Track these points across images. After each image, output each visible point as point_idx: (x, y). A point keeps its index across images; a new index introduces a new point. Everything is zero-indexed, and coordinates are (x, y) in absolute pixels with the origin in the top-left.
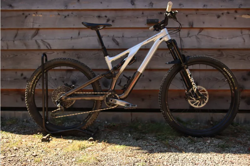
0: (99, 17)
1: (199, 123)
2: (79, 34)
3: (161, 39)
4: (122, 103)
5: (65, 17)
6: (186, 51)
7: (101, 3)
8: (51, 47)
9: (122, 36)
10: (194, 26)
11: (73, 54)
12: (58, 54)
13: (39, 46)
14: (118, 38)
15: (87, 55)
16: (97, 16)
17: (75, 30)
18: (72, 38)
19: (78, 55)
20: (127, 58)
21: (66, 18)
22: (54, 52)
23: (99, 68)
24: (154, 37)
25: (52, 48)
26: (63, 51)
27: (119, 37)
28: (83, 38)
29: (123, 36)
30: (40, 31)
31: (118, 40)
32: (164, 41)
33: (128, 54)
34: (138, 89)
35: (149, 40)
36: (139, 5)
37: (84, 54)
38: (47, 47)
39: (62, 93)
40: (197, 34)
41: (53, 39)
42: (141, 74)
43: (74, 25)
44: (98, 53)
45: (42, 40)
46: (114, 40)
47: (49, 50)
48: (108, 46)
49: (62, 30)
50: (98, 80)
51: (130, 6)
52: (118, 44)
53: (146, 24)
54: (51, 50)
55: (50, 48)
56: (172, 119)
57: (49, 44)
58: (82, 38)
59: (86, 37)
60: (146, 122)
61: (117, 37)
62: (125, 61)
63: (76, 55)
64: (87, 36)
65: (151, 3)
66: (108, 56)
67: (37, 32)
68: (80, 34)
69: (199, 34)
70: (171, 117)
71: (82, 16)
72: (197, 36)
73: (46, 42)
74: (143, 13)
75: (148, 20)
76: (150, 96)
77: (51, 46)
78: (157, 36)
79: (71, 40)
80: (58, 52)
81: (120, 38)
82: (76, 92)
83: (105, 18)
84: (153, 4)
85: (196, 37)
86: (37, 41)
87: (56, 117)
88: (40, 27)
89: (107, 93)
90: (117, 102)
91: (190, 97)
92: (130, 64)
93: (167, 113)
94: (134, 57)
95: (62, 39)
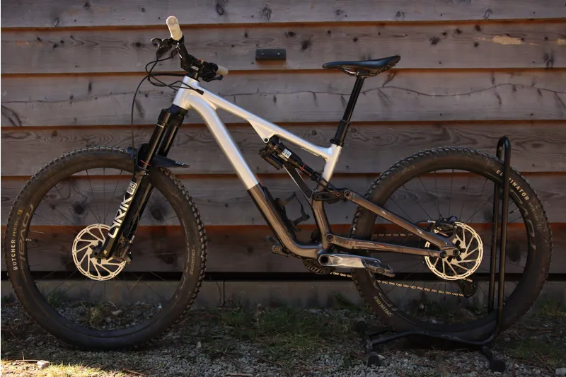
0: (138, 45)
2: (90, 88)
5: (55, 46)
6: (356, 127)
7: (143, 10)
8: (20, 122)
11: (75, 138)
12: (39, 137)
16: (133, 44)
17: (81, 79)
18: (72, 97)
19: (87, 140)
21: (56, 49)
22: (29, 134)
25: (23, 125)
26: (51, 131)
28: (100, 100)
34: (238, 224)
36: (237, 15)
37: (103, 139)
38: (12, 121)
40: (381, 86)
41: (26, 102)
43: (76, 66)
47: (15, 128)
49: (49, 80)
51: (212, 18)
53: (255, 61)
54: (21, 128)
55: (18, 125)
57: (16, 115)
58: (96, 98)
59: (107, 95)
60: (259, 304)
63: (84, 139)
64: (109, 93)
65: (265, 9)
68: (94, 86)
69: (387, 85)
71: (97, 44)
72: (382, 90)
73: (10, 110)
74: (246, 35)
75: (258, 52)
77: (21, 119)
79: (71, 103)
80: (40, 133)
83: (154, 47)
84: (270, 11)
85: (380, 92)
95: (47, 102)
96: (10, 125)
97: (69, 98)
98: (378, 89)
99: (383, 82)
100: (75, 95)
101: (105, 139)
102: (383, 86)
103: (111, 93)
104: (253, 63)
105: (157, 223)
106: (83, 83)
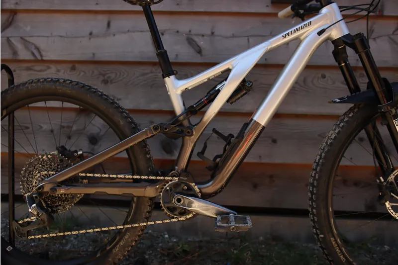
1: (387, 248)
2: (109, 25)
3: (320, 33)
4: (207, 210)
8: (41, 56)
9: (209, 33)
10: (386, 13)
11: (93, 72)
12: (58, 71)
13: (15, 53)
14: (200, 37)
15: (125, 76)
17: (100, 17)
18: (91, 34)
19: (104, 75)
20: (225, 82)
22: (49, 68)
23: (153, 107)
24: (302, 28)
25: (44, 58)
26: (70, 65)
27: (203, 36)
28: (117, 36)
29: (213, 33)
30: (20, 16)
31: (201, 42)
32: (328, 39)
33: (228, 71)
35: (288, 34)
37: (118, 74)
38: (33, 54)
39: (46, 172)
40: (391, 33)
41: (47, 37)
42: (264, 128)
43: (97, 4)
44: (152, 72)
45: (22, 38)
46: (190, 41)
47: (36, 61)
48: (177, 55)
49: (70, 17)
50: (144, 141)
52: (199, 51)
53: (269, 4)
54: (43, 61)
55: (39, 58)
56: (345, 256)
57: (37, 49)
58: (114, 35)
59: (124, 33)
60: (261, 238)
61: (197, 35)
62: (219, 91)
63: (101, 74)
64: (127, 30)
66: (172, 77)
67: (11, 18)
68: (112, 24)
69: (396, 33)
70: (342, 251)
72: (392, 36)
73: (33, 44)
76: (271, 177)
77: (43, 53)
78: (310, 24)
79: (90, 39)
80: (59, 67)
81: (205, 37)
82: (82, 172)
85: (390, 38)
86: (11, 39)
87: (30, 238)
88: (18, 7)
89: (167, 178)
90: (193, 205)
91: (392, 194)
92: (234, 100)
93: (332, 239)
94: (244, 81)
95: (68, 37)
96: (32, 58)
97: (88, 33)
98: (389, 36)
99: (393, 29)
100: (94, 32)
101: (120, 74)
102: (393, 33)
103: (128, 31)
104: (267, 6)
105: (167, 157)
106: (102, 20)
